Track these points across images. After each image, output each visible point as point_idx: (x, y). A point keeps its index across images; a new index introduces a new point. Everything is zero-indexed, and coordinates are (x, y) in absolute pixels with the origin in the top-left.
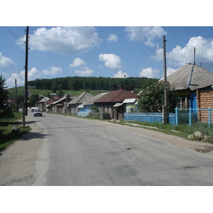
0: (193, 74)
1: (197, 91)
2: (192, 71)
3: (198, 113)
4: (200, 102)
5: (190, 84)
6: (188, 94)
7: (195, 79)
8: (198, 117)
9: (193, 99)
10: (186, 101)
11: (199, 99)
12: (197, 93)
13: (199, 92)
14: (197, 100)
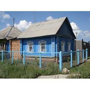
0: (11, 31)
1: (10, 41)
2: (11, 29)
3: (11, 53)
4: (11, 47)
5: (7, 36)
6: (6, 42)
7: (11, 34)
8: (11, 56)
9: (8, 45)
10: (5, 46)
11: (11, 45)
12: (10, 42)
13: (11, 41)
14: (10, 46)
